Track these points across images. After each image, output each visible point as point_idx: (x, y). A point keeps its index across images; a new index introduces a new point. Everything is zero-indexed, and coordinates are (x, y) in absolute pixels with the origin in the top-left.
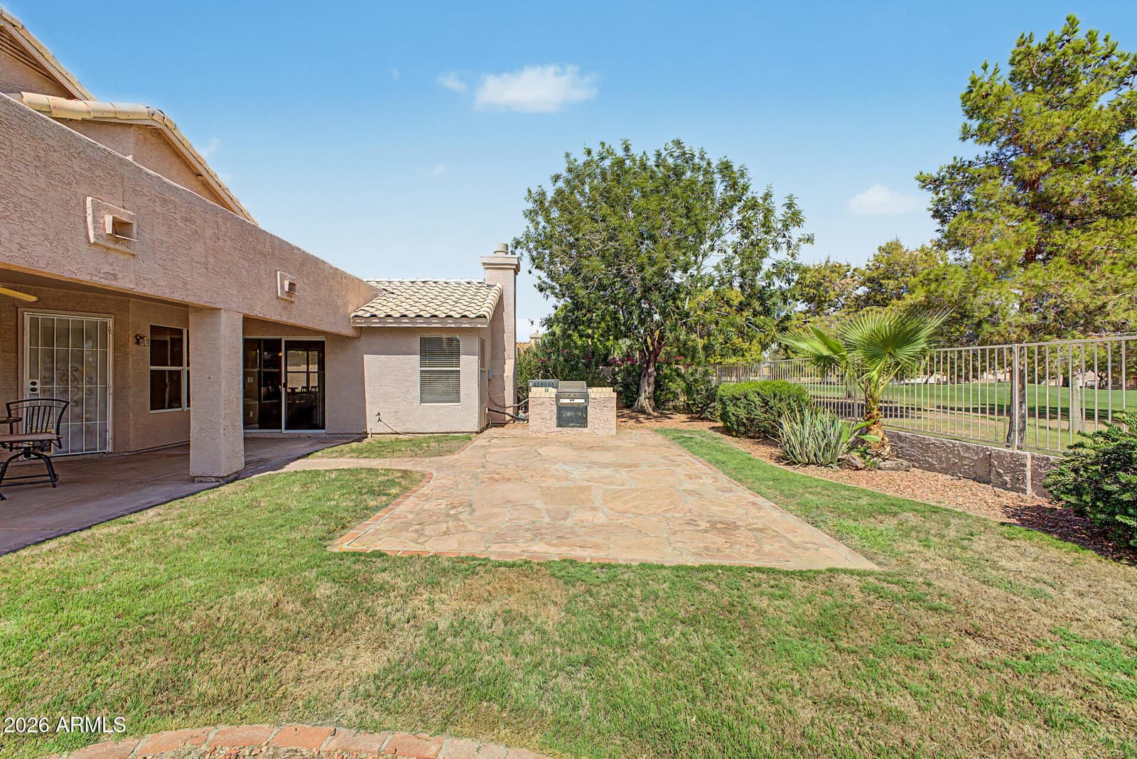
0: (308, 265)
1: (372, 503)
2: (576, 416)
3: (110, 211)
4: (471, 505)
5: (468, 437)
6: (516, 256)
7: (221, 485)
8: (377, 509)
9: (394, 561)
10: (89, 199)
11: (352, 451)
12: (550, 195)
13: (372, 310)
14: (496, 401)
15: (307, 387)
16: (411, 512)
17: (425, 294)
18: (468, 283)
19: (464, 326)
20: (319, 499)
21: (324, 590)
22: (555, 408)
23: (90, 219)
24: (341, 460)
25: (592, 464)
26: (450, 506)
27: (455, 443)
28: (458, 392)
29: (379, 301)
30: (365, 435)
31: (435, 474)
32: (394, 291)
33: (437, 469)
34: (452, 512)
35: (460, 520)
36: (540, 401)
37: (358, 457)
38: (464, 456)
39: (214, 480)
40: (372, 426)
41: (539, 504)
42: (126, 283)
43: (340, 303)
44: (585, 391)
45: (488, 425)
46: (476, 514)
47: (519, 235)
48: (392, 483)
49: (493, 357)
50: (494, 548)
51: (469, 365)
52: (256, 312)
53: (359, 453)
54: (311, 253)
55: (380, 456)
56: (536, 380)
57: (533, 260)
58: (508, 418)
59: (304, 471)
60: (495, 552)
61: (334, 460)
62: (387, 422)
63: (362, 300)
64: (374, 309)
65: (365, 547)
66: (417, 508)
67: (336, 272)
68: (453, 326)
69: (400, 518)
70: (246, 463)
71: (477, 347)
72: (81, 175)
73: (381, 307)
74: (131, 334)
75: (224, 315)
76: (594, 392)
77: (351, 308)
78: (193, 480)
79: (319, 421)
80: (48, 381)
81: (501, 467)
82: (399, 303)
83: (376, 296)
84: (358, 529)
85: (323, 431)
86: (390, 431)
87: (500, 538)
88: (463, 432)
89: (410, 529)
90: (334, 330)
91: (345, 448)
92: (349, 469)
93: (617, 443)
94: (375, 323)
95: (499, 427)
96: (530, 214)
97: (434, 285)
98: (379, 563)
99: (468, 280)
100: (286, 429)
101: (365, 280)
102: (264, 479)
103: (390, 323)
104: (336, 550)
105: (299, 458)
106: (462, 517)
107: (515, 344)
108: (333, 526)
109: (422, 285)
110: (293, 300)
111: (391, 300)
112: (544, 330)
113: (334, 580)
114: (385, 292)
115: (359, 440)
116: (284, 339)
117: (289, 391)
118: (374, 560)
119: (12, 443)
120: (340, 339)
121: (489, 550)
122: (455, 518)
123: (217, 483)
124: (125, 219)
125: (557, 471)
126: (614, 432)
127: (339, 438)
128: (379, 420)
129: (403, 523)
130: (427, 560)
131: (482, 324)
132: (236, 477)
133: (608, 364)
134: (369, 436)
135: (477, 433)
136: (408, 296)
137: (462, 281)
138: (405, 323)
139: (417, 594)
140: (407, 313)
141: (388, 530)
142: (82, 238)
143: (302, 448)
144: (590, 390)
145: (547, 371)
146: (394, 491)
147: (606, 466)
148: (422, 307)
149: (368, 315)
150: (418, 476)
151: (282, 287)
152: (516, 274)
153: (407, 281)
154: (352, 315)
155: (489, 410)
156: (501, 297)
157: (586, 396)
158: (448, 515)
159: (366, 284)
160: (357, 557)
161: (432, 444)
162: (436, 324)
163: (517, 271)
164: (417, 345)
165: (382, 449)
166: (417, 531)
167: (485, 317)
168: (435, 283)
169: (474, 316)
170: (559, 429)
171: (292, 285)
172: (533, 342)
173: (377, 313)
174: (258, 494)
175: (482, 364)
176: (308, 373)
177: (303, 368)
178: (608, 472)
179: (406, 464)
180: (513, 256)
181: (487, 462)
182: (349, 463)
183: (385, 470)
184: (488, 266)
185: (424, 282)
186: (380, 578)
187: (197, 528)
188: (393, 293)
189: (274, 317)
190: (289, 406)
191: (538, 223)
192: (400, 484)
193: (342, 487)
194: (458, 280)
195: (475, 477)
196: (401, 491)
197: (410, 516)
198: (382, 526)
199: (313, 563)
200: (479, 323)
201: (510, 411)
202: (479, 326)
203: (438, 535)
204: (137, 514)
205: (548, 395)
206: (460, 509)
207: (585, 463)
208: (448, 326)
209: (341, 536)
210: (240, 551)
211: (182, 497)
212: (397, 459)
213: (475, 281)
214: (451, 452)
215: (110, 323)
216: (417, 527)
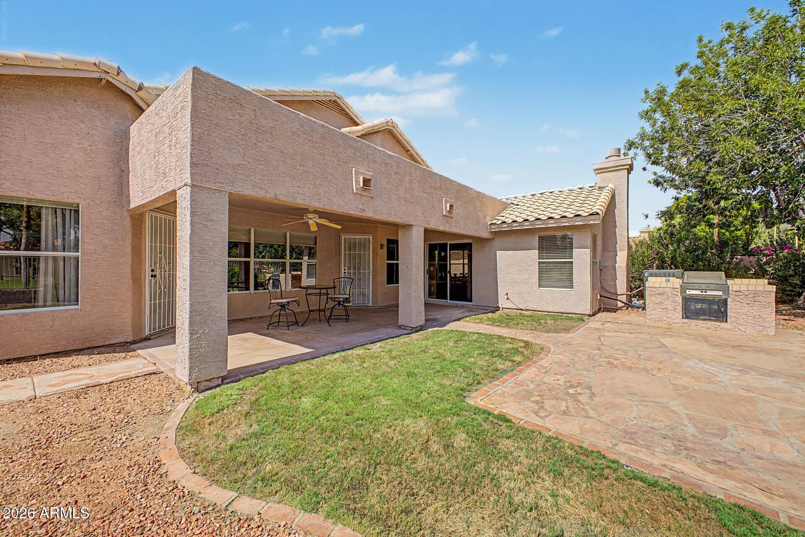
0: (461, 191)
1: (500, 366)
2: (710, 309)
3: (363, 174)
4: (590, 388)
5: (582, 318)
6: (630, 156)
7: (413, 333)
8: (505, 372)
9: (517, 430)
10: (354, 169)
11: (489, 319)
12: (671, 89)
13: (503, 219)
14: (608, 289)
15: (463, 274)
16: (532, 382)
17: (542, 202)
18: (580, 188)
19: (577, 223)
20: (464, 355)
21: (460, 439)
22: (679, 300)
23: (354, 180)
24: (481, 325)
25: (745, 369)
26: (568, 384)
27: (568, 323)
28: (571, 280)
29: (507, 212)
30: (498, 309)
31: (552, 349)
32: (519, 203)
33: (554, 344)
34: (571, 391)
35: (579, 401)
36: (661, 291)
37: (492, 325)
38: (578, 336)
39: (409, 328)
40: (502, 303)
41: (675, 405)
42: (369, 214)
43: (481, 215)
44: (725, 283)
45: (600, 309)
46: (597, 399)
47: (633, 136)
48: (516, 351)
49: (604, 249)
50: (622, 448)
51: (581, 258)
52: (431, 226)
53: (493, 322)
54: (463, 184)
55: (507, 326)
56: (650, 271)
57: (649, 156)
58: (620, 304)
59: (457, 331)
60: (624, 452)
61: (475, 324)
62: (513, 300)
63: (496, 213)
64: (504, 218)
65: (493, 406)
66: (538, 379)
67: (479, 195)
68: (567, 224)
69: (522, 385)
70: (427, 320)
71: (589, 242)
72: (350, 157)
73: (509, 216)
74: (379, 244)
75: (414, 229)
76: (736, 284)
77: (488, 218)
78: (400, 327)
79: (469, 296)
80: (349, 269)
81: (620, 352)
82: (522, 211)
83: (505, 208)
84: (489, 388)
85: (471, 303)
86: (515, 307)
87: (629, 436)
88: (576, 314)
89: (532, 399)
90: (476, 234)
91: (484, 316)
92: (485, 334)
93: (777, 345)
94: (505, 228)
95: (611, 312)
96: (646, 115)
97: (550, 194)
98: (504, 429)
99: (580, 186)
100: (450, 300)
101: (499, 198)
102: (434, 333)
103: (516, 227)
104: (472, 402)
105: (455, 321)
106: (580, 398)
107: (628, 238)
108: (471, 380)
109: (540, 196)
110: (452, 216)
111: (516, 210)
112: (658, 224)
113: (468, 433)
114: (512, 205)
115: (493, 312)
116: (449, 243)
117: (453, 276)
118: (500, 423)
119: (335, 298)
120: (481, 240)
121: (617, 448)
122: (575, 397)
123: (411, 331)
124: (368, 177)
125: (692, 368)
126: (772, 332)
127: (481, 309)
128: (508, 299)
129: (525, 390)
130: (548, 440)
131: (594, 220)
132: (421, 328)
133: (751, 253)
134: (501, 309)
135: (589, 315)
136: (529, 206)
137: (575, 188)
138: (527, 226)
139: (538, 477)
140: (528, 218)
141: (512, 395)
142: (351, 191)
143: (458, 313)
144: (730, 282)
145: (663, 262)
146: (518, 358)
147: (772, 374)
148: (541, 212)
149: (499, 222)
150: (537, 348)
151: (446, 208)
152: (629, 173)
153: (528, 195)
154: (489, 223)
155: (601, 296)
156: (613, 197)
157: (726, 289)
158: (568, 394)
159: (500, 201)
160: (487, 416)
161: (549, 322)
162: (551, 224)
163: (630, 169)
164: (536, 242)
165: (508, 321)
166: (537, 402)
167: (598, 214)
168: (550, 193)
169: (587, 214)
170: (686, 320)
171: (451, 206)
172: (646, 235)
173: (506, 220)
174: (430, 343)
175: (594, 256)
176: (464, 264)
177: (461, 261)
178: (778, 383)
179: (528, 337)
180: (627, 157)
181: (602, 344)
182: (486, 329)
183: (512, 339)
184: (599, 171)
185: (541, 194)
186: (506, 445)
187: (396, 361)
188: (518, 205)
189: (441, 228)
190: (451, 285)
191: (655, 121)
192: (522, 353)
193: (480, 348)
194: (570, 188)
195: (590, 357)
196: (524, 360)
197: (532, 386)
198: (508, 390)
199: (454, 410)
200: (591, 220)
201: (624, 298)
202: (592, 222)
203: (558, 413)
204: (372, 345)
205: (670, 285)
206: (579, 390)
207: (734, 365)
208: (563, 225)
209: (477, 390)
210: (413, 386)
211: (393, 338)
212: (520, 331)
213: (586, 186)
214: (566, 330)
215: (371, 238)
216: (538, 398)
